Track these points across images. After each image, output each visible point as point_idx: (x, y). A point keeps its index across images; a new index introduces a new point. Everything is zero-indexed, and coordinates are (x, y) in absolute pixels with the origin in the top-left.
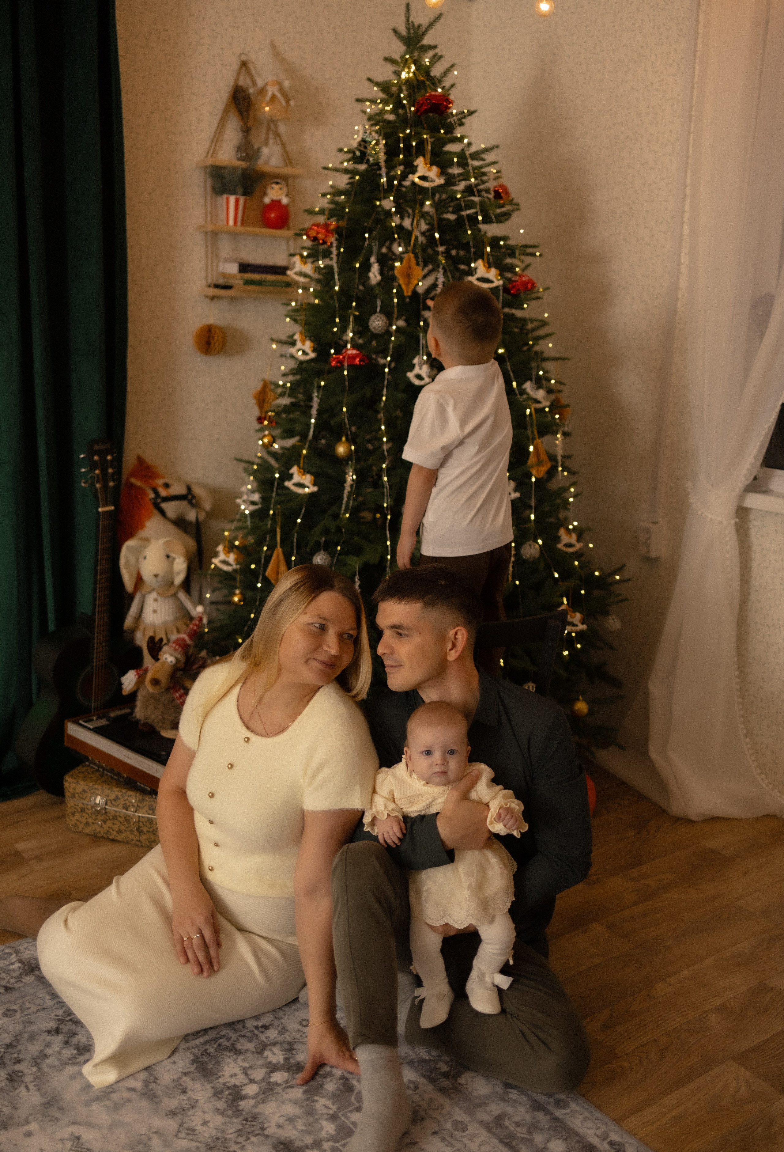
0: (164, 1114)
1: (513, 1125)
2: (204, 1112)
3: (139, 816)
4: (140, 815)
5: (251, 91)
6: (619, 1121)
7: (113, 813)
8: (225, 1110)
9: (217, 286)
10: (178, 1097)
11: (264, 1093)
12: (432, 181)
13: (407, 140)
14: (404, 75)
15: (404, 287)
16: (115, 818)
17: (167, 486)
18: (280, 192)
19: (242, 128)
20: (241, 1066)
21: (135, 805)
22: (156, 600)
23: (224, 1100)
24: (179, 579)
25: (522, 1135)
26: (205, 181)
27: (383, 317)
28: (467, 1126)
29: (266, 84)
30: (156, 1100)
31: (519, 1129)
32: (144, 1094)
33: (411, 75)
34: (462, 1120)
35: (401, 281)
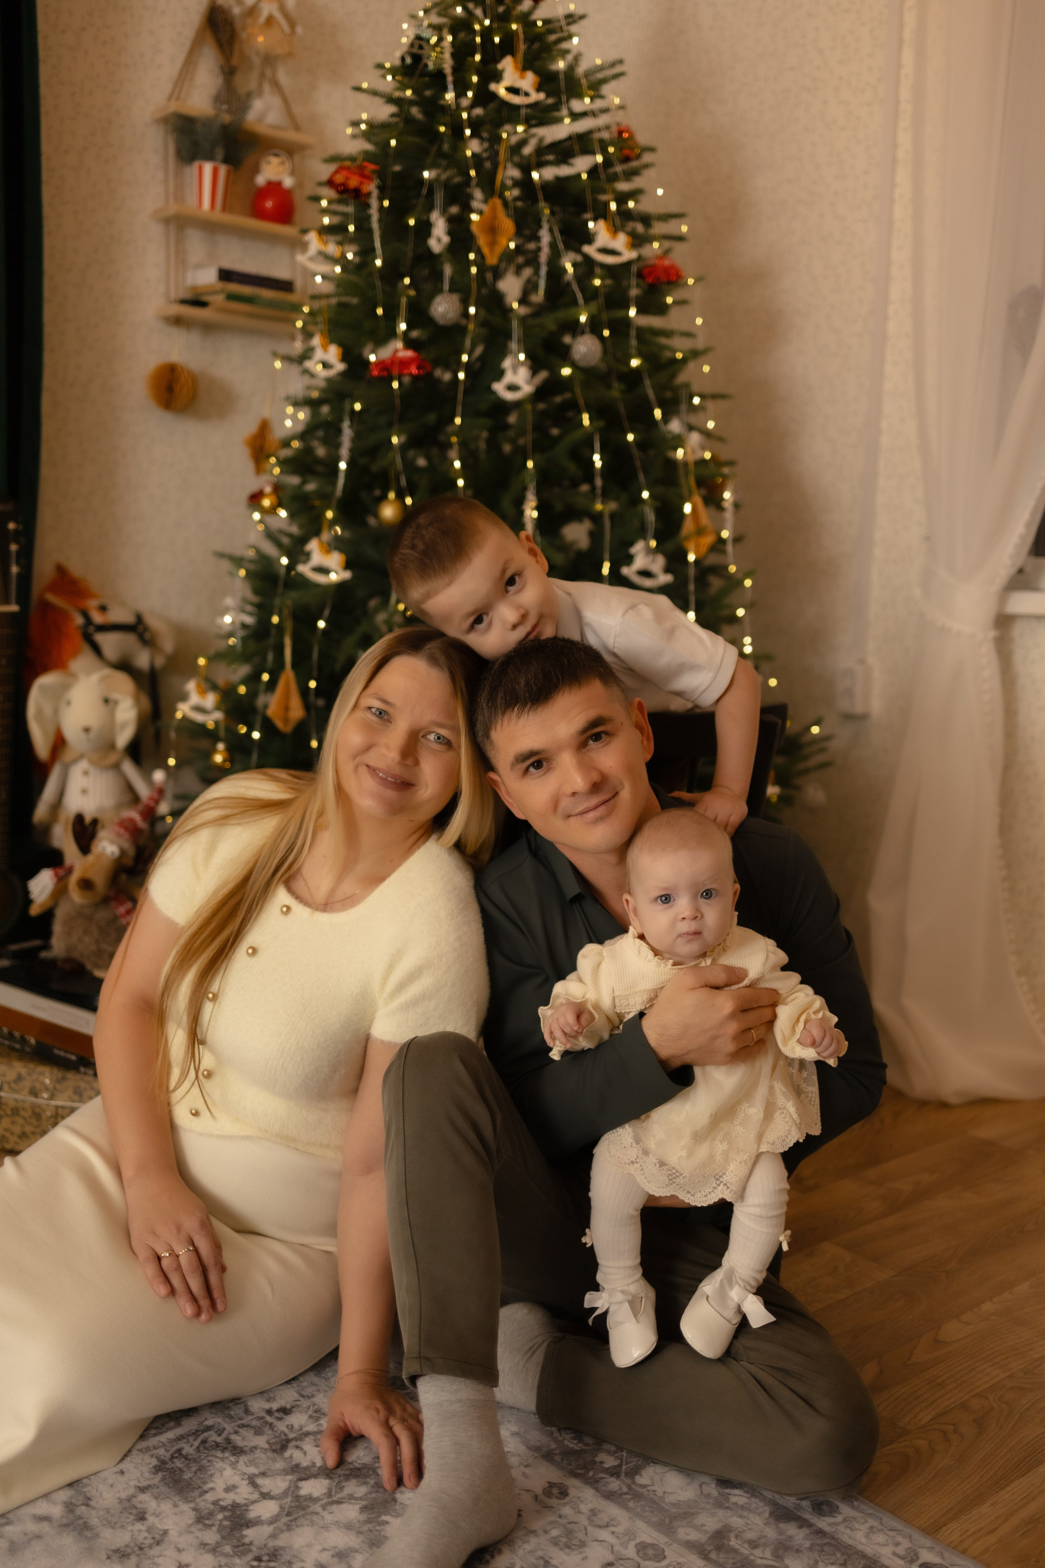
0: (104, 1557)
1: (746, 1545)
2: (179, 1550)
3: (57, 1107)
4: (59, 1103)
5: (236, 11)
6: (932, 1530)
7: (12, 1104)
8: (218, 1544)
9: (184, 302)
10: (130, 1528)
11: (288, 1514)
12: (527, 94)
13: (487, 34)
15: (486, 250)
16: (15, 1112)
17: (103, 609)
18: (281, 168)
19: (222, 68)
20: (245, 1473)
21: (51, 1087)
22: (86, 773)
23: (215, 1529)
24: (123, 738)
25: (764, 1562)
26: (166, 146)
27: (455, 298)
28: (664, 1551)
30: (88, 1534)
31: (758, 1552)
32: (66, 1525)
34: (655, 1542)
35: (482, 241)
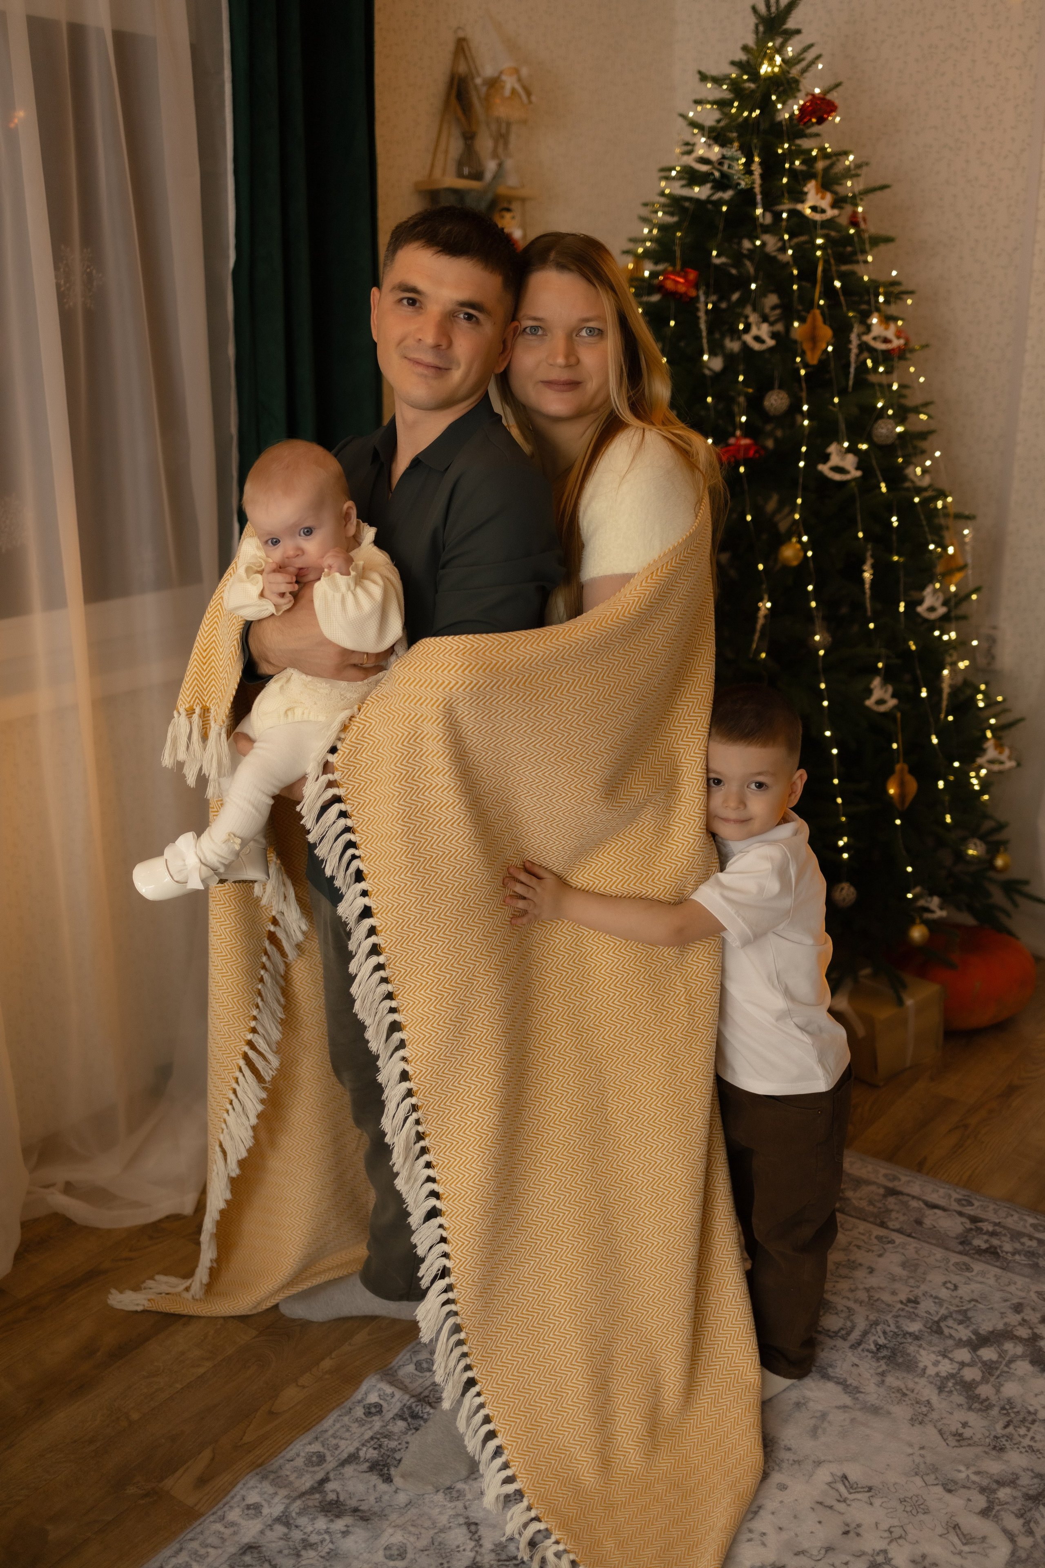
0: (910, 1425)
2: (951, 1412)
5: (476, 81)
8: (970, 1404)
11: (991, 1374)
12: (825, 211)
14: (765, 69)
15: (809, 354)
18: (512, 222)
19: (464, 133)
20: (935, 1351)
23: (956, 1393)
27: (788, 396)
29: (501, 73)
30: (885, 1412)
33: (776, 70)
35: (807, 346)
